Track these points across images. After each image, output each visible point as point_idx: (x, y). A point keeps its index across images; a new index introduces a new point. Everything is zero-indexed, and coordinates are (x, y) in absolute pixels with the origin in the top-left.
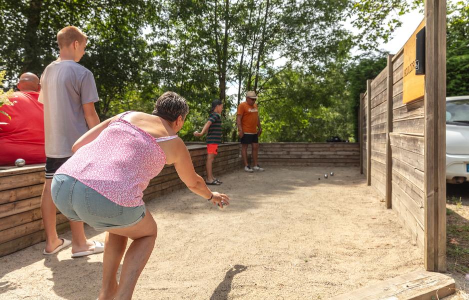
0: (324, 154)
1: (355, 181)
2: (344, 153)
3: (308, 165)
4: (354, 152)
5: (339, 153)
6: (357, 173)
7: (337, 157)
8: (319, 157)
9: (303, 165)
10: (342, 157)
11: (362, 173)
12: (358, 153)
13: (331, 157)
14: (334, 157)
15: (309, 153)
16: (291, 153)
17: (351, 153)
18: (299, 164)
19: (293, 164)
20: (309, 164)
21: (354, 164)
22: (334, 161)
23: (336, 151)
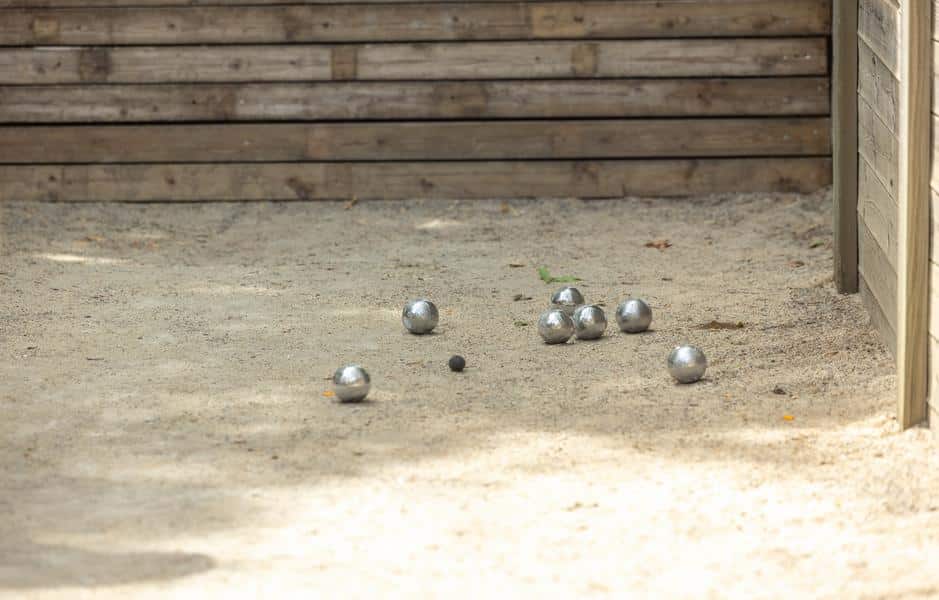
0: (466, 70)
1: (789, 377)
2: (673, 56)
3: (305, 194)
4: (770, 48)
5: (620, 58)
6: (804, 279)
7: (604, 98)
8: (413, 102)
9: (253, 190)
10: (652, 97)
11: (849, 280)
12: (811, 58)
13: (543, 99)
14: (570, 98)
15: (316, 63)
16: (125, 64)
17: (743, 59)
18: (219, 179)
19: (152, 183)
20: (314, 174)
21: (766, 172)
22: (572, 140)
23: (593, 38)
